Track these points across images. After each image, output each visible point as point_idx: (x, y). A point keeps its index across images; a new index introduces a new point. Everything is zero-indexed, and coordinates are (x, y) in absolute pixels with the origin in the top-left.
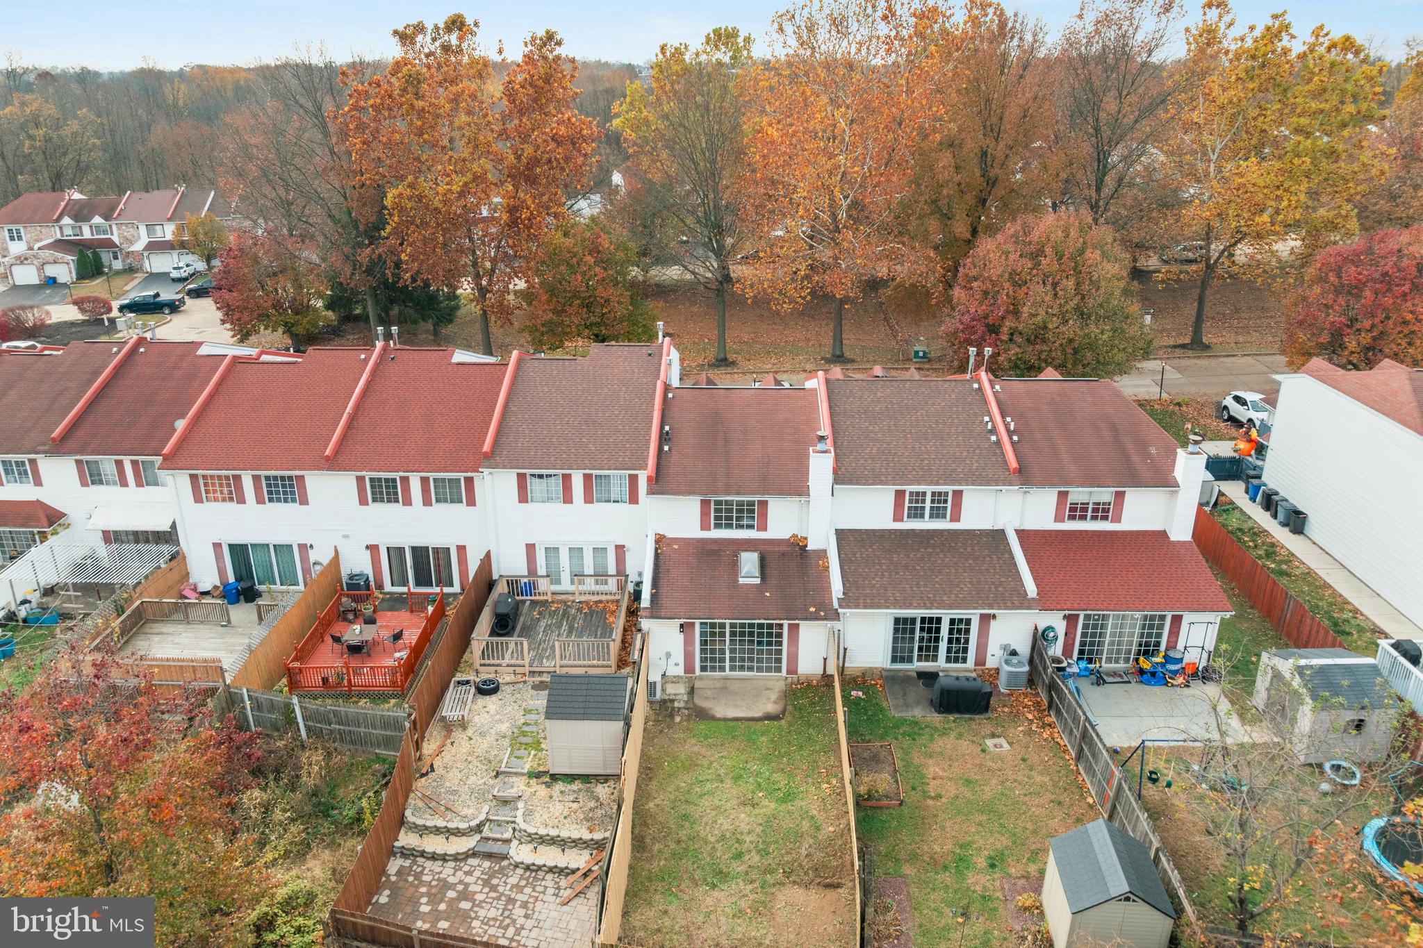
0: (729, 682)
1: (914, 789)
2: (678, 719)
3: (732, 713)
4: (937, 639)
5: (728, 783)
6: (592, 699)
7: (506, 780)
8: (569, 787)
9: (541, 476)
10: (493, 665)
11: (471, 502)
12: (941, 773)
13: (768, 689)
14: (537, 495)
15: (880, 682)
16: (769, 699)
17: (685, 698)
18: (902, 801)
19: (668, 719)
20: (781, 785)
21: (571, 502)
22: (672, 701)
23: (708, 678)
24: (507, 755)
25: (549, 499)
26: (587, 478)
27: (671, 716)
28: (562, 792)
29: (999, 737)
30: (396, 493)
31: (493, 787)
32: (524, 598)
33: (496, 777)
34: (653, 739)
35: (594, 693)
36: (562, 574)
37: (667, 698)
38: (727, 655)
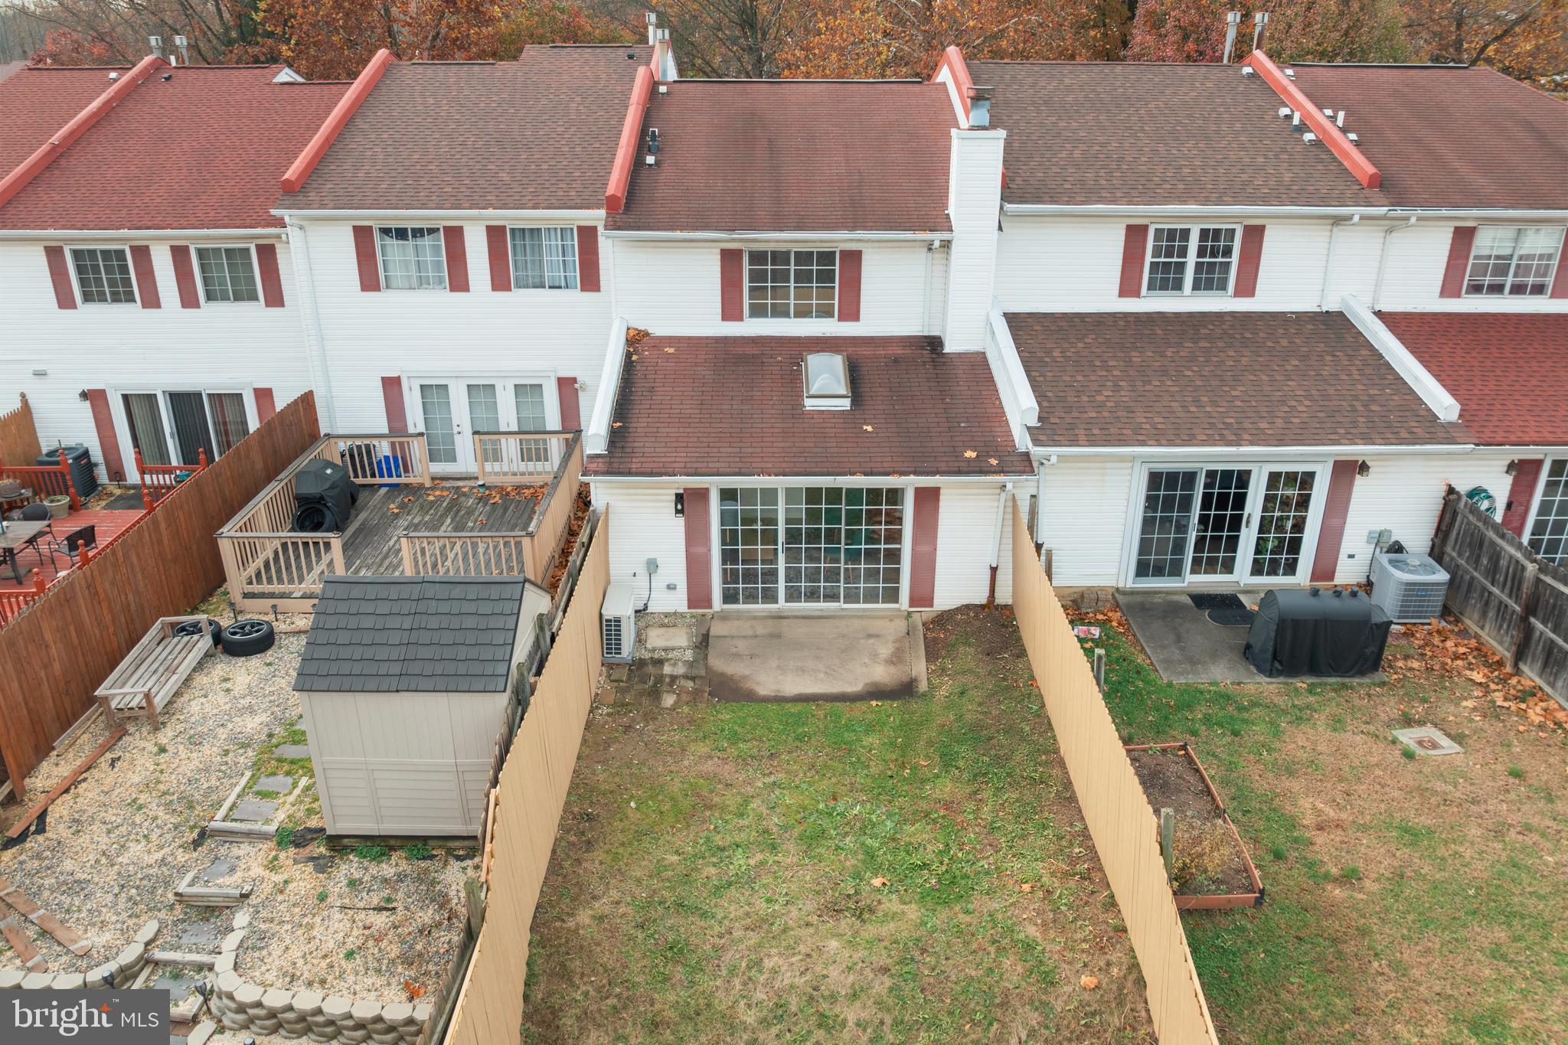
0: (785, 622)
1: (1278, 856)
2: (669, 700)
3: (793, 686)
4: (1236, 523)
5: (790, 853)
6: (425, 637)
7: (223, 850)
8: (373, 870)
9: (401, 234)
10: (272, 596)
11: (275, 299)
12: (1331, 813)
13: (870, 636)
14: (396, 273)
15: (1116, 616)
16: (874, 656)
17: (689, 655)
18: (1262, 892)
19: (645, 701)
20: (930, 853)
21: (465, 288)
22: (660, 662)
23: (739, 616)
24: (238, 789)
25: (422, 282)
26: (495, 234)
27: (655, 694)
28: (352, 883)
29: (1421, 723)
30: (127, 282)
31: (183, 869)
32: (378, 480)
33: (197, 844)
34: (607, 744)
35: (433, 623)
36: (457, 438)
37: (647, 655)
38: (781, 565)
